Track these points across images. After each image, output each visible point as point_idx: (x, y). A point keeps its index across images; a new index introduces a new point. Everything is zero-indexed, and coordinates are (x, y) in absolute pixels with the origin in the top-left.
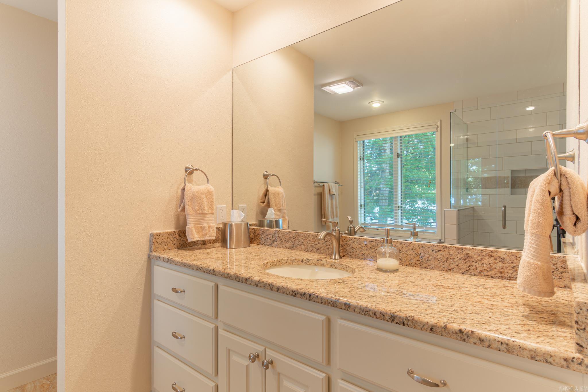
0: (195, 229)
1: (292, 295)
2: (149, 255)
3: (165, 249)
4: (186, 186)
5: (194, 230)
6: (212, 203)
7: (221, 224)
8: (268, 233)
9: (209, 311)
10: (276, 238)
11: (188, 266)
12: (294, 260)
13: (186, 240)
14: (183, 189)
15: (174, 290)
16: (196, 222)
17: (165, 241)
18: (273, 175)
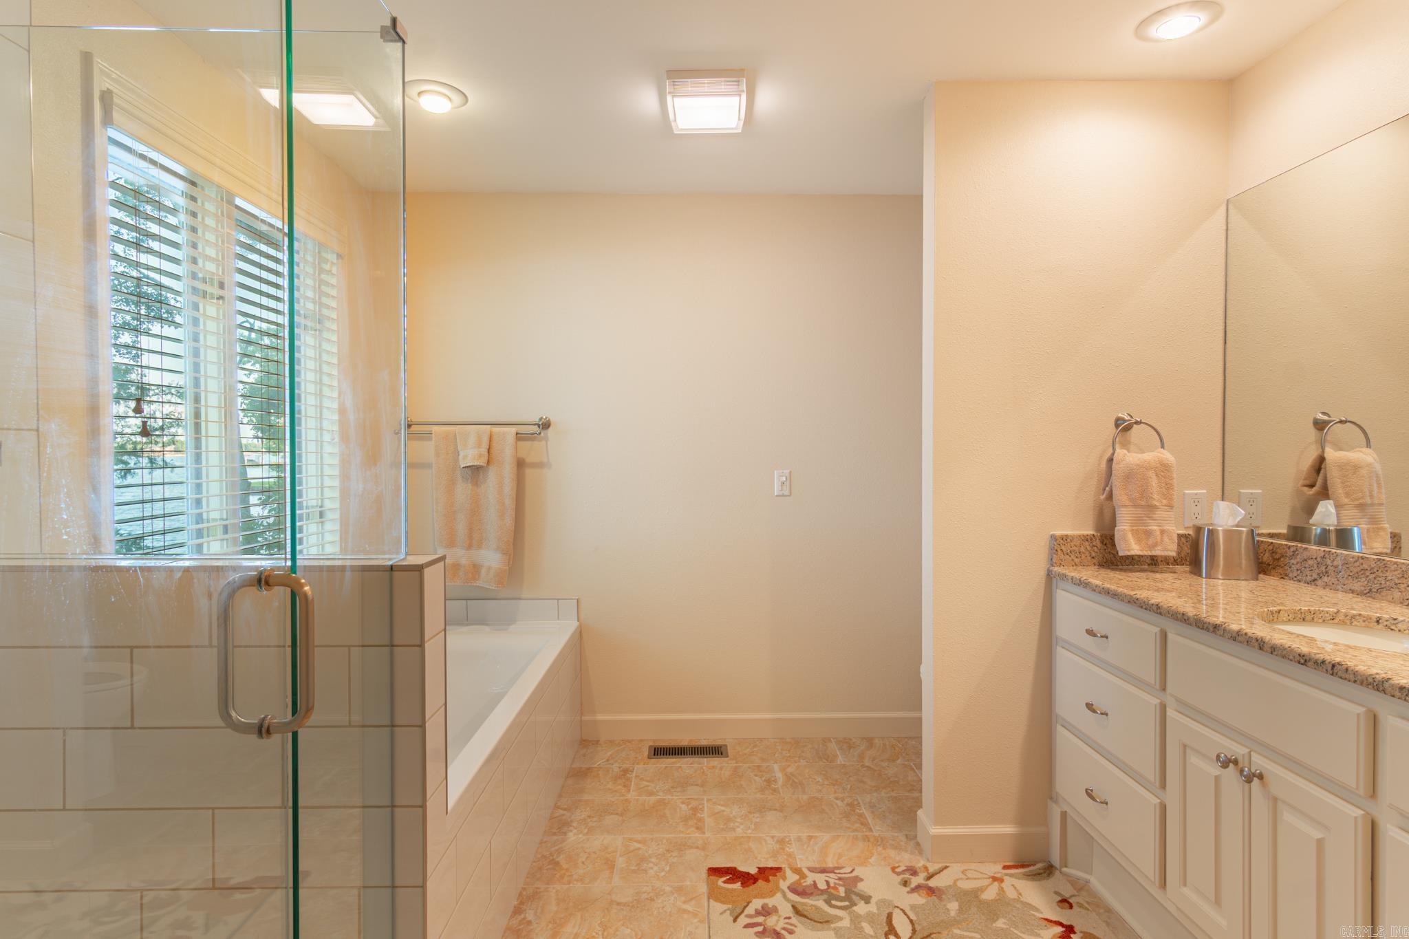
0: (1132, 534)
1: (1299, 662)
2: (1048, 570)
3: (1076, 565)
4: (1115, 455)
5: (1130, 536)
6: (1169, 487)
7: (1190, 528)
8: (1305, 555)
9: (1150, 673)
10: (1326, 568)
11: (1114, 595)
12: (1354, 617)
13: (1115, 553)
14: (1111, 460)
15: (1090, 633)
16: (1134, 520)
17: (1077, 549)
18: (1341, 422)
